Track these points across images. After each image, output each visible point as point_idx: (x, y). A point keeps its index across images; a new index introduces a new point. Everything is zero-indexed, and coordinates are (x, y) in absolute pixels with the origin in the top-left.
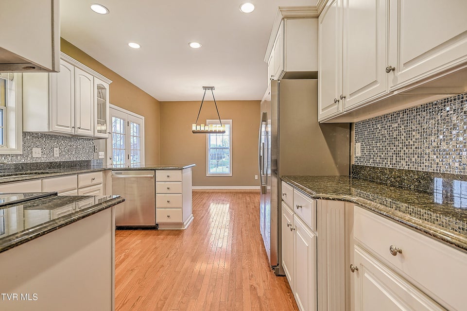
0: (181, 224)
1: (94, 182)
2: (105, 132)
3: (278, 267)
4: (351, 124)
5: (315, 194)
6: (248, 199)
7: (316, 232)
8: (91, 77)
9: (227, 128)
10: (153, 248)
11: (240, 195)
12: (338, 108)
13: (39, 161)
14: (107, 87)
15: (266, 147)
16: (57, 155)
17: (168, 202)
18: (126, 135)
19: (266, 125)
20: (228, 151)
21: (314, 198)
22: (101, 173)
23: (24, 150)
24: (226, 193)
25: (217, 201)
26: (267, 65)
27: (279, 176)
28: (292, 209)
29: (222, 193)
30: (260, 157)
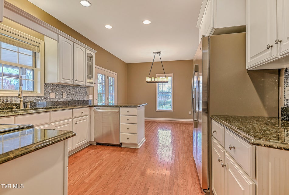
0: (137, 145)
1: (83, 114)
2: (92, 83)
3: (208, 191)
4: (280, 70)
5: (253, 140)
6: (184, 128)
7: (254, 180)
8: (84, 49)
9: (170, 79)
10: (116, 161)
11: (179, 125)
12: (271, 53)
13: (54, 101)
14: (93, 54)
15: (198, 92)
16: (65, 97)
17: (128, 129)
18: (106, 85)
19: (198, 76)
20: (170, 94)
21: (252, 144)
22: (88, 108)
23: (45, 94)
24: (169, 123)
25: (162, 129)
26: (198, 29)
27: (209, 115)
28: (223, 146)
29: (166, 123)
30: (193, 99)
